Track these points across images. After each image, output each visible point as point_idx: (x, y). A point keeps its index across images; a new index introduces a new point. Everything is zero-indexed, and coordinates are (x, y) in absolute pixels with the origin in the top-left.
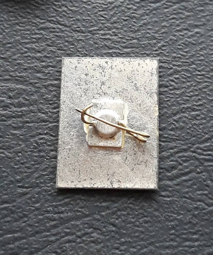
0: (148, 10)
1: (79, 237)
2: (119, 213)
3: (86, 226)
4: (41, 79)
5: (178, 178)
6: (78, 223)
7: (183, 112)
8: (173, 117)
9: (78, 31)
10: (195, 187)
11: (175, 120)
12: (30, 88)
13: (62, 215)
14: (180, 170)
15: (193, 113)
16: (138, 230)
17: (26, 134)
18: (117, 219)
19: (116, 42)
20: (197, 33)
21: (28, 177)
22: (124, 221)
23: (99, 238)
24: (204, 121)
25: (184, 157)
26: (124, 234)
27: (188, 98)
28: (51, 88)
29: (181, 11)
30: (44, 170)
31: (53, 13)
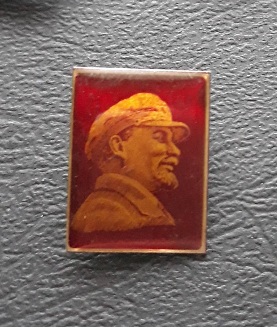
0: (184, 20)
1: (83, 318)
2: (139, 284)
3: (93, 302)
4: (40, 112)
5: (219, 235)
6: (83, 299)
7: (228, 149)
8: (215, 155)
9: (92, 50)
10: (242, 246)
11: (217, 159)
12: (25, 124)
13: (61, 289)
14: (222, 224)
15: (241, 149)
16: (164, 307)
17: (18, 184)
18: (135, 292)
19: (141, 62)
20: (246, 48)
21: (17, 239)
22: (145, 295)
23: (111, 319)
24: (255, 159)
25: (228, 206)
26: (145, 312)
27: (234, 130)
28: (53, 123)
29: (226, 21)
30: (39, 230)
31: (59, 29)
